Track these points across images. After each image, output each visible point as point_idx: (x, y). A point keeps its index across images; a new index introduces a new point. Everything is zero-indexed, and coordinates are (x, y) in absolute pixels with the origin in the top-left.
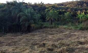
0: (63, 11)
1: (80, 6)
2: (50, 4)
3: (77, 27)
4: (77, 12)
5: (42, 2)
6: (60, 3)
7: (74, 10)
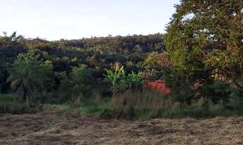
0: (73, 60)
1: (126, 51)
2: (42, 41)
3: (97, 110)
4: (111, 64)
5: (15, 33)
6: (76, 40)
7: (103, 60)
